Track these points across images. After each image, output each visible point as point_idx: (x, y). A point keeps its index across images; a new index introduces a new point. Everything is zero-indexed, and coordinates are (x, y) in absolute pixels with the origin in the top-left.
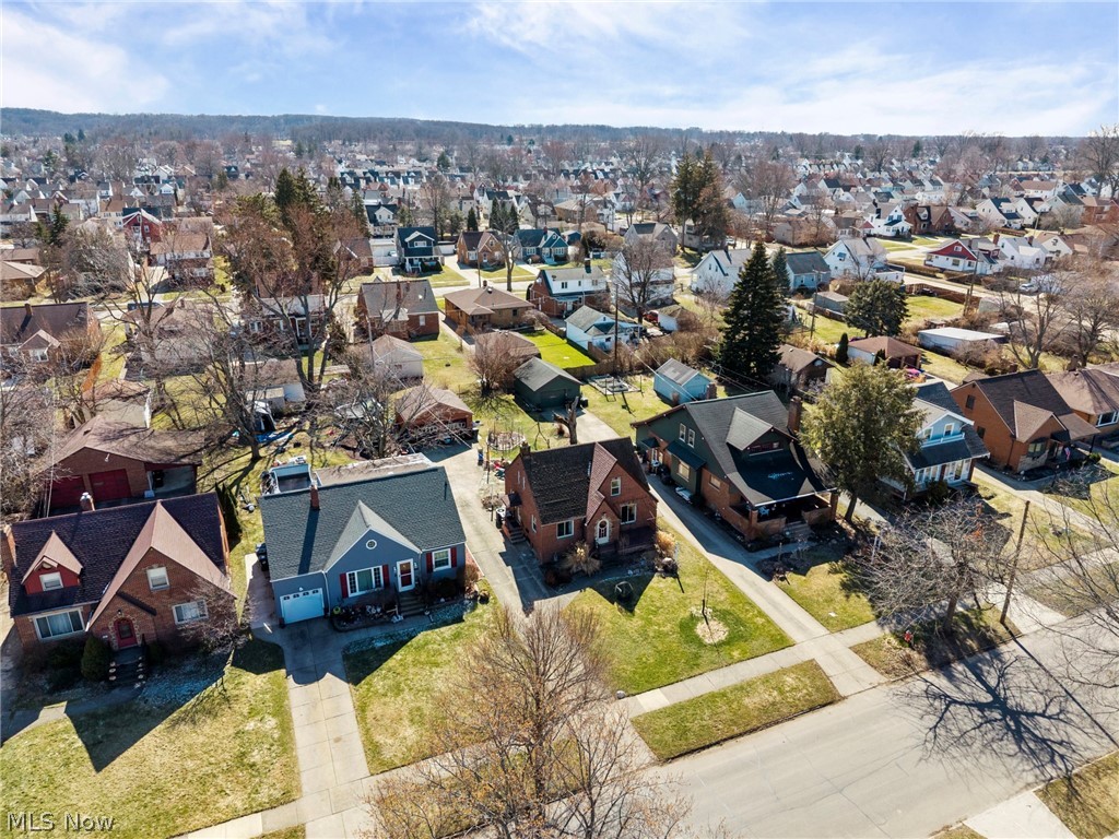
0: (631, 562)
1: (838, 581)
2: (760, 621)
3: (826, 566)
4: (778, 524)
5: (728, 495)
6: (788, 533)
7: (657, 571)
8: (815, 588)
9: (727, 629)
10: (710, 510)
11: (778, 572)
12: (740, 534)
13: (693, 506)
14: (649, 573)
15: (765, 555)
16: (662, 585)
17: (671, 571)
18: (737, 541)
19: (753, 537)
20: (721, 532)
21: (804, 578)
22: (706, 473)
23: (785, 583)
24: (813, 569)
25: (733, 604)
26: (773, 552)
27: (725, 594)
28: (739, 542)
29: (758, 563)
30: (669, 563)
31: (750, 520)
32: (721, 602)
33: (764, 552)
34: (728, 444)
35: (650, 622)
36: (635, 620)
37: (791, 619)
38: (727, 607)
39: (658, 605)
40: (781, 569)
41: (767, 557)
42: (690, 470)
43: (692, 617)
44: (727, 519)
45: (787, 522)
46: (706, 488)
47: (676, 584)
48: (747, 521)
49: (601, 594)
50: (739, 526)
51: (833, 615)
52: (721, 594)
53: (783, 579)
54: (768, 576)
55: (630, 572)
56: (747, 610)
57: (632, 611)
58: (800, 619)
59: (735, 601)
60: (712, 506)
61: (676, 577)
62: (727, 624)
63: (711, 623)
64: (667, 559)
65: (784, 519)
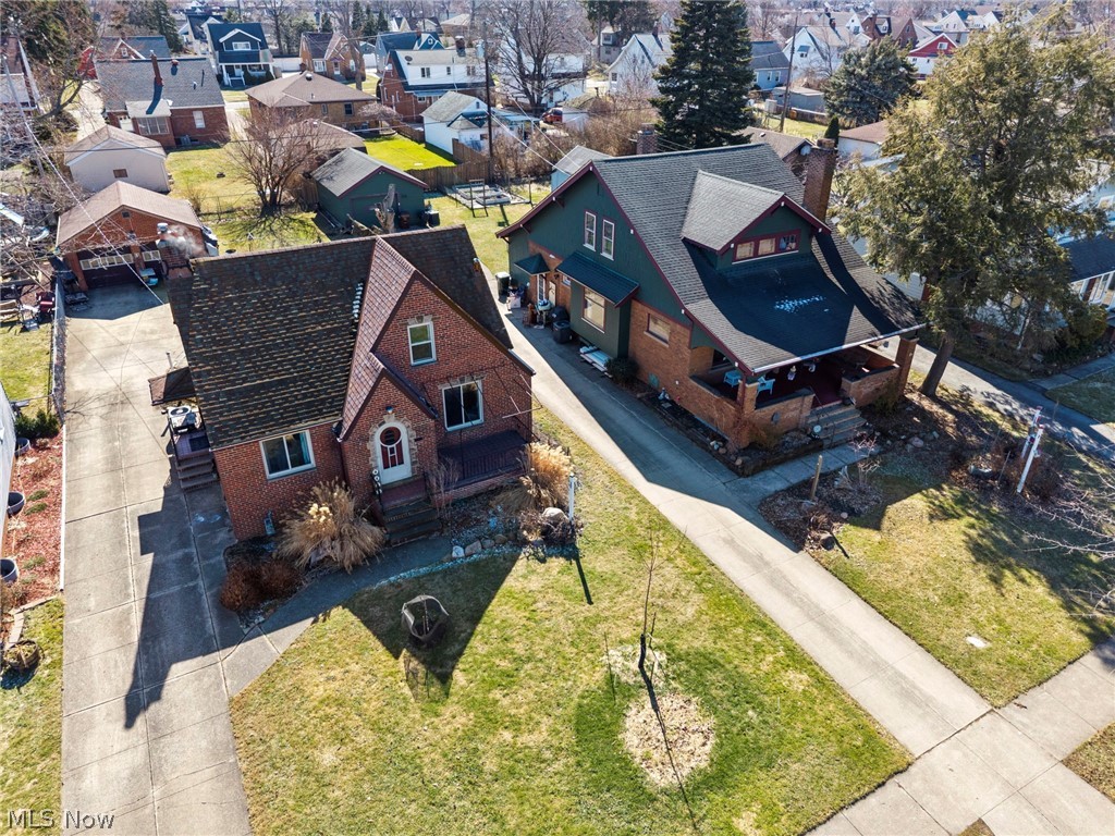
0: (465, 521)
1: (959, 539)
2: (797, 680)
3: (917, 502)
4: (796, 409)
5: (687, 353)
6: (817, 429)
7: (525, 542)
8: (909, 563)
9: (712, 721)
10: (650, 388)
11: (815, 526)
12: (716, 437)
13: (614, 380)
14: (506, 550)
15: (774, 481)
16: (535, 584)
17: (561, 541)
18: (710, 451)
19: (745, 442)
20: (673, 431)
21: (875, 536)
22: (640, 311)
23: (834, 553)
24: (892, 510)
25: (719, 631)
26: (793, 473)
27: (696, 597)
28: (716, 455)
29: (763, 502)
30: (556, 520)
31: (740, 406)
32: (688, 626)
33: (771, 474)
34: (686, 241)
35: (490, 719)
36: (448, 710)
37: (877, 666)
38: (701, 641)
39: (520, 649)
40: (823, 518)
41: (780, 485)
42: (606, 306)
43: (612, 684)
44: (685, 405)
45: (815, 404)
46: (639, 345)
47: (571, 580)
48: (730, 408)
49: (368, 623)
50: (712, 420)
51: (979, 643)
52: (685, 600)
53: (829, 543)
54: (793, 536)
55: (458, 552)
56: (758, 648)
57: (445, 679)
58: (903, 667)
59: (725, 618)
60: (653, 379)
61: (573, 555)
62: (710, 705)
63: (665, 703)
64: (552, 511)
65: (809, 399)
